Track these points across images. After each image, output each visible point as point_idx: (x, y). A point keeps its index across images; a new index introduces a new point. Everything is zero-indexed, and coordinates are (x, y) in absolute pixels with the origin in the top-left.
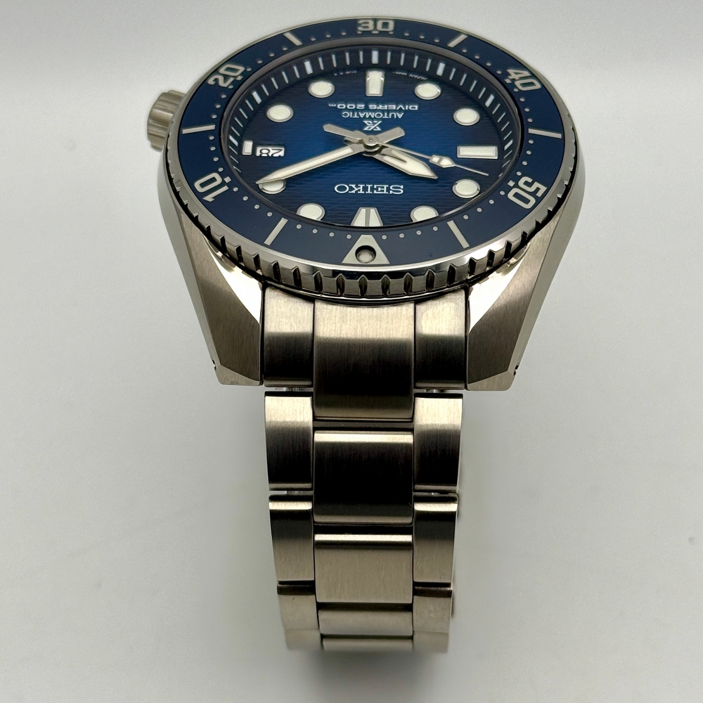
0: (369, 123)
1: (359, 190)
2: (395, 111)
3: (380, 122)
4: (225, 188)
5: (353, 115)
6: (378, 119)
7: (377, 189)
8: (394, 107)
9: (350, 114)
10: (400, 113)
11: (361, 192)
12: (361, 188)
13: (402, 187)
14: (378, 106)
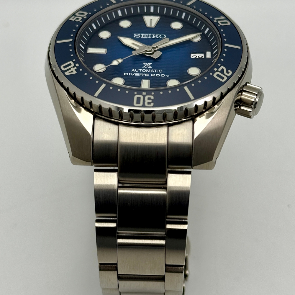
2: (135, 72)
11: (154, 35)
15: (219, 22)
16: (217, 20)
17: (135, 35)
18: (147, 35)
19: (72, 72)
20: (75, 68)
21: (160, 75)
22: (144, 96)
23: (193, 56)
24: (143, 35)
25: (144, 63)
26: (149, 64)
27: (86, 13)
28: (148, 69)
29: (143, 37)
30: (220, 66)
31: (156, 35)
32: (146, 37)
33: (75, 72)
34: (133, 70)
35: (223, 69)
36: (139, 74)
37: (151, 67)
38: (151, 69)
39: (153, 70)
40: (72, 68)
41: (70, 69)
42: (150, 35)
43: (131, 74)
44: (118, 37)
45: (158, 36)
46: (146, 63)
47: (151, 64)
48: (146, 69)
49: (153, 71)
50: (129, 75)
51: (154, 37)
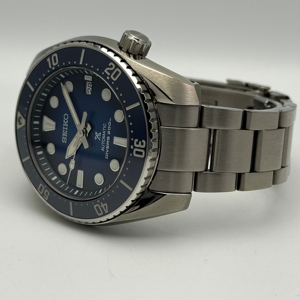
0: (99, 135)
1: (65, 124)
2: (105, 148)
3: (100, 140)
4: (50, 67)
5: (104, 128)
6: (101, 139)
7: (65, 132)
8: (108, 147)
9: (105, 127)
10: (104, 150)
11: (64, 125)
12: (66, 125)
13: (66, 142)
14: (109, 141)
15: (54, 64)
16: (52, 66)
17: (63, 142)
18: (64, 131)
19: (105, 207)
20: (101, 203)
21: (110, 126)
22: (135, 147)
23: (89, 92)
24: (64, 134)
25: (96, 139)
26: (97, 135)
27: (41, 185)
28: (102, 136)
29: (66, 134)
30: (105, 73)
31: (64, 123)
32: (66, 132)
33: (106, 204)
34: (103, 150)
35: (108, 71)
36: (107, 145)
37: (100, 133)
38: (102, 133)
39: (103, 132)
40: (101, 207)
41: (102, 208)
42: (64, 128)
43: (106, 152)
44: (66, 158)
45: (66, 121)
46: (96, 137)
47: (96, 133)
48: (101, 138)
49: (105, 132)
50: (108, 154)
51: (67, 125)
